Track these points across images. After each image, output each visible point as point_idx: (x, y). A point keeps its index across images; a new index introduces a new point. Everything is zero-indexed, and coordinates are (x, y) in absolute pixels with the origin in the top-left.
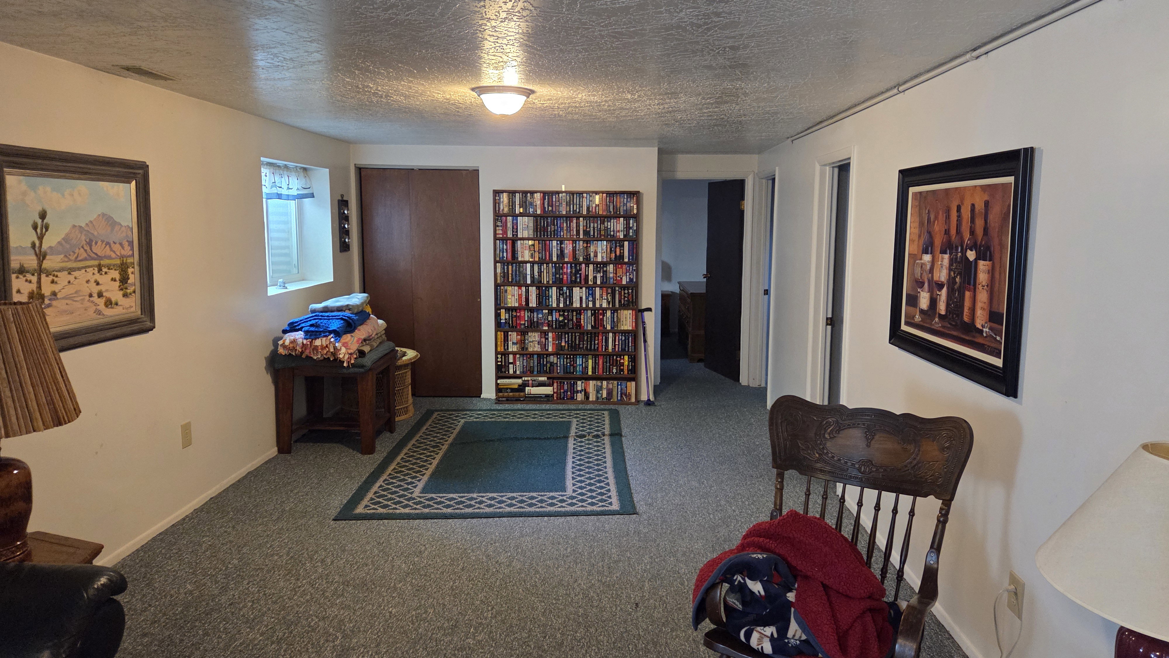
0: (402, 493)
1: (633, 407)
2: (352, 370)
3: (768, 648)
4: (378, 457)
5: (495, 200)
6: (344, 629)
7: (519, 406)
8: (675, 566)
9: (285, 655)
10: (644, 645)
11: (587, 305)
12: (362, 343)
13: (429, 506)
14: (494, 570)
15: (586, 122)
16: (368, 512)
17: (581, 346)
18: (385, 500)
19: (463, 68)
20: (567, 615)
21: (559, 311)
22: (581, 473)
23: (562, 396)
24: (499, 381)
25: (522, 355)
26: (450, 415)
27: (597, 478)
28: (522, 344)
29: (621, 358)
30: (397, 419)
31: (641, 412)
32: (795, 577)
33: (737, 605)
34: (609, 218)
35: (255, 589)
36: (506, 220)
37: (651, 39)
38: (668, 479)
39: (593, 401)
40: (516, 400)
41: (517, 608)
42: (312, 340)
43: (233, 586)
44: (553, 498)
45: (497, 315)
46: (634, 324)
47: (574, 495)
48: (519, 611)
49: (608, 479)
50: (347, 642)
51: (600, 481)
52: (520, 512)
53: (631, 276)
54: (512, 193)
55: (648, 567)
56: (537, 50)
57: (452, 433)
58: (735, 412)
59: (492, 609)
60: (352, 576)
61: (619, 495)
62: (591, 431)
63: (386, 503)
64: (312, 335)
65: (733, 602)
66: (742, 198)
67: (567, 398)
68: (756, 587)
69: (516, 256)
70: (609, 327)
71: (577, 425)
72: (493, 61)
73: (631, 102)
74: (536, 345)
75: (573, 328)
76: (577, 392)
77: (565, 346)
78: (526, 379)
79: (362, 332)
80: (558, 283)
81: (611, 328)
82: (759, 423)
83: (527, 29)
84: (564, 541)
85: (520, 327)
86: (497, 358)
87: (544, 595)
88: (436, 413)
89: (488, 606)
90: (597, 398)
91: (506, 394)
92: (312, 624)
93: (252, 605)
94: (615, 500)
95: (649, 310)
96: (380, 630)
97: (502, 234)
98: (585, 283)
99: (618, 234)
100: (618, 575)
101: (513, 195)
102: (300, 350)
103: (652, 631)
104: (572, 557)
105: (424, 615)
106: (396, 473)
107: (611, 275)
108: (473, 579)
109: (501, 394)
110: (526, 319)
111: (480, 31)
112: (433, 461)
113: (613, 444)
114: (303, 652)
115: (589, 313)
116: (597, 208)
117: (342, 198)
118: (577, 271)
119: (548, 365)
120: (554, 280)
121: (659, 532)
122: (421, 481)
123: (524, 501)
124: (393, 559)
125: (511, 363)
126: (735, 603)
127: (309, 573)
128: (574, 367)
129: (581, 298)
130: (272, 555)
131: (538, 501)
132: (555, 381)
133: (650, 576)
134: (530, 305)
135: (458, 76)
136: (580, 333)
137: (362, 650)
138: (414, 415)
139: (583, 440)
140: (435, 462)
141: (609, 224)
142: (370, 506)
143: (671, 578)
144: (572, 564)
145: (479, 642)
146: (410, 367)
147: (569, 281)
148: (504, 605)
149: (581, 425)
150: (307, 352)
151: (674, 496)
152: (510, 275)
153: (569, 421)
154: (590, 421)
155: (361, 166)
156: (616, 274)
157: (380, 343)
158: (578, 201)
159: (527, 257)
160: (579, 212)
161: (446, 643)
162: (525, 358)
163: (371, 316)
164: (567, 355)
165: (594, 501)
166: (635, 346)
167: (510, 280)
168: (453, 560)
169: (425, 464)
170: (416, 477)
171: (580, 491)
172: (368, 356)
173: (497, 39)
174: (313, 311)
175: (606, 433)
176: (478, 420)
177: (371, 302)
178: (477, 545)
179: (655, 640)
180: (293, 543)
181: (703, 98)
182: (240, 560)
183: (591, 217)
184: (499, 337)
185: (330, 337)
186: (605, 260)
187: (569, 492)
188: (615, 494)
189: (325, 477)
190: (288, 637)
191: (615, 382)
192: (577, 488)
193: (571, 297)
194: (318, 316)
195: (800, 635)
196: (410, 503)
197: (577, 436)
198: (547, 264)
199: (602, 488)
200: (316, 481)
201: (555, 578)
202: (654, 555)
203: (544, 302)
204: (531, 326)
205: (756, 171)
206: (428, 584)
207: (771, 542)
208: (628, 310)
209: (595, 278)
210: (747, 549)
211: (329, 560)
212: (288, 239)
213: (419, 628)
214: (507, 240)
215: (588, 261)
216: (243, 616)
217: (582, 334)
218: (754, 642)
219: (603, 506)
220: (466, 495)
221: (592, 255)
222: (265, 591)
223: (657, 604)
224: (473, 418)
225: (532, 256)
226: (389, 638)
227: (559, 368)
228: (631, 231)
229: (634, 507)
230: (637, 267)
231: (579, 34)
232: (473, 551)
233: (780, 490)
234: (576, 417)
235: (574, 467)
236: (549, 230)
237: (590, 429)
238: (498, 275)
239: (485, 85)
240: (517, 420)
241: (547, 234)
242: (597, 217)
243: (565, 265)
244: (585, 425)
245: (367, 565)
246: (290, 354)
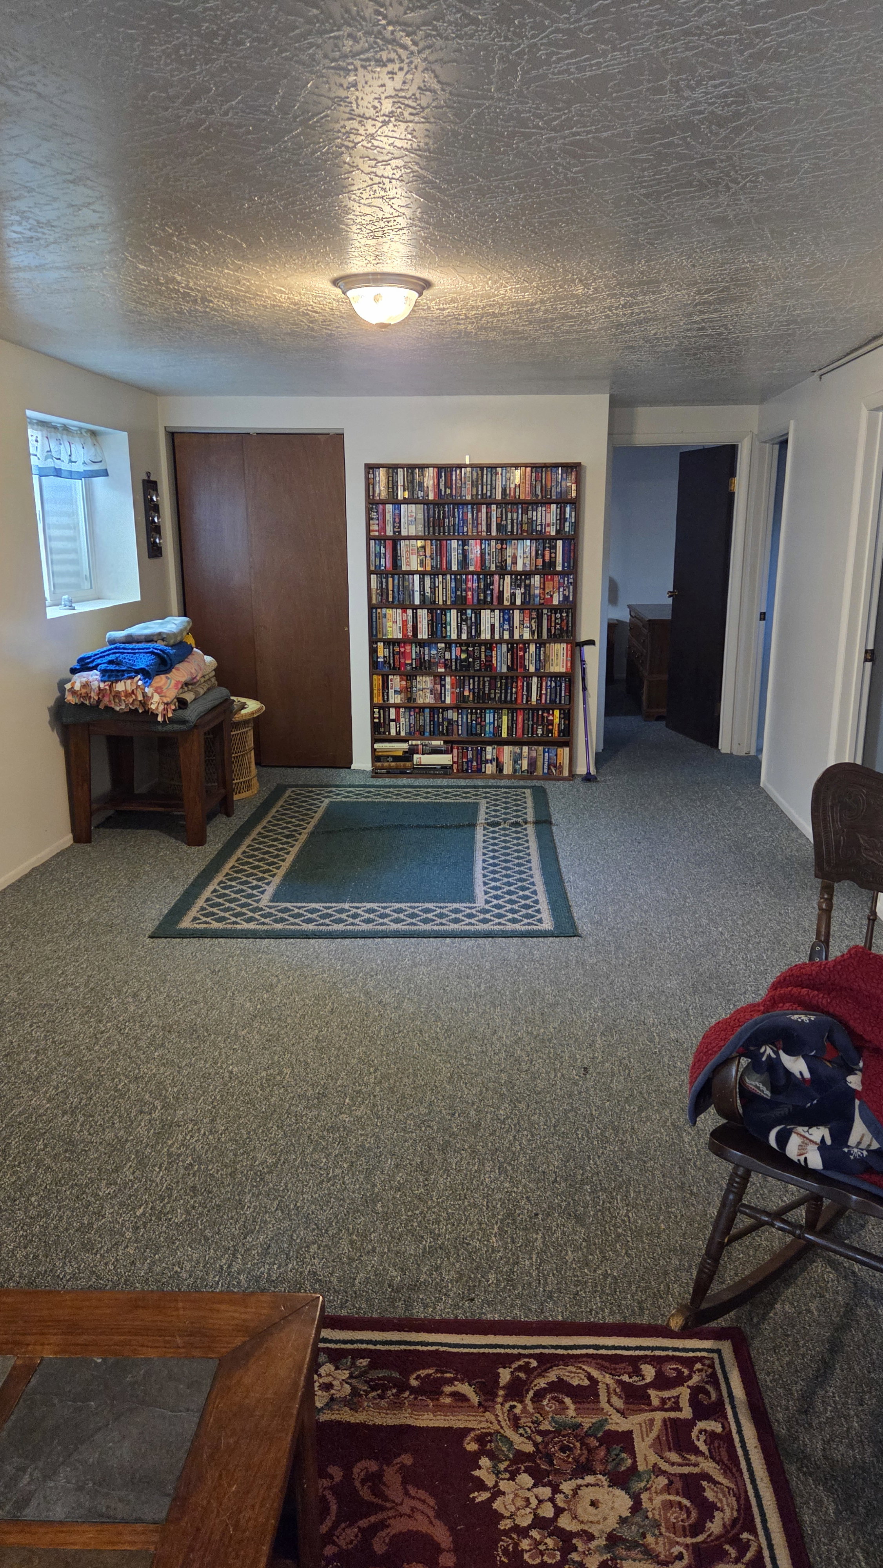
0: (244, 900)
1: (567, 784)
2: (170, 727)
3: (815, 1161)
4: (211, 849)
5: (367, 479)
6: (165, 1096)
7: (404, 781)
8: (639, 1013)
9: (81, 1131)
10: (599, 1131)
11: (501, 636)
12: (182, 687)
13: (282, 920)
14: (377, 1014)
15: (507, 346)
16: (198, 926)
17: (492, 696)
18: (221, 910)
19: (320, 235)
20: (483, 1083)
21: (461, 645)
22: (496, 876)
23: (465, 767)
24: (376, 746)
25: (409, 709)
26: (310, 792)
27: (520, 884)
28: (408, 692)
29: (548, 713)
30: (236, 797)
31: (578, 791)
32: (859, 1050)
33: (763, 1091)
34: (534, 504)
35: (38, 1034)
36: (384, 510)
37: (635, 156)
38: (621, 886)
39: (508, 775)
40: (401, 773)
41: (411, 1070)
42: (112, 683)
43: (9, 1029)
44: (456, 911)
45: (373, 651)
46: (569, 664)
47: (487, 907)
48: (415, 1075)
49: (534, 885)
50: (169, 1114)
51: (523, 889)
52: (411, 931)
53: (566, 593)
54: (392, 468)
55: (599, 1014)
56: (439, 188)
57: (312, 818)
58: (715, 791)
59: (375, 1072)
60: (176, 1019)
61: (552, 909)
62: (508, 816)
63: (222, 914)
64: (113, 674)
65: (756, 1086)
66: (732, 473)
67: (472, 771)
68: (797, 1066)
69: (399, 563)
70: (532, 669)
71: (487, 808)
72: (368, 218)
73: (582, 301)
74: (428, 695)
75: (480, 670)
76: (487, 761)
77: (469, 696)
78: (414, 742)
79: (181, 673)
80: (460, 603)
81: (536, 669)
82: (750, 807)
83: (427, 140)
84: (476, 974)
85: (405, 668)
86: (372, 713)
87: (449, 1053)
88: (290, 790)
89: (370, 1066)
90: (515, 771)
91: (386, 764)
92: (120, 1087)
93: (36, 1057)
94: (546, 915)
95: (591, 642)
96: (215, 1098)
97: (378, 531)
98: (499, 603)
99: (548, 529)
100: (556, 1025)
101: (393, 472)
102: (96, 698)
103: (611, 1110)
104: (488, 997)
105: (278, 1078)
106: (236, 872)
107: (537, 592)
108: (346, 1026)
109: (379, 764)
110: (414, 657)
111: (347, 147)
112: (286, 856)
113: (539, 836)
114: (108, 1127)
115: (504, 647)
116: (517, 490)
117: (149, 477)
118: (487, 586)
119: (446, 723)
120: (453, 599)
121: (613, 962)
122: (271, 885)
123: (416, 916)
124: (233, 994)
125: (393, 720)
126: (759, 1088)
127: (115, 1012)
128: (482, 726)
129: (493, 626)
130: (65, 986)
131: (436, 915)
132: (455, 746)
133: (602, 1027)
134: (420, 637)
135: (312, 254)
136: (490, 677)
137: (191, 1126)
138: (259, 792)
139: (496, 829)
140: (290, 858)
141: (535, 513)
142: (199, 919)
143: (634, 1032)
144: (488, 1006)
145: (359, 1119)
146: (251, 724)
147: (475, 600)
148: (392, 1066)
149: (493, 808)
150: (106, 701)
151: (632, 910)
152: (390, 592)
153: (474, 803)
154: (506, 803)
155: (174, 430)
156: (544, 589)
157: (209, 689)
158: (489, 480)
159: (415, 565)
160: (490, 497)
161: (311, 1119)
162: (412, 713)
163: (195, 649)
164: (472, 709)
165: (515, 916)
166: (570, 696)
167: (390, 599)
168: (317, 998)
169: (275, 860)
170: (263, 879)
171: (495, 902)
172: (191, 707)
173: (375, 166)
174: (112, 642)
175: (529, 820)
176: (348, 799)
177: (193, 631)
178: (351, 977)
179: (616, 1123)
180: (94, 970)
181: (699, 292)
182: (20, 992)
183: (509, 503)
184: (375, 682)
185: (136, 679)
186: (528, 569)
187: (480, 903)
188: (546, 907)
189: (137, 877)
190: (86, 1105)
191: (541, 748)
192: (491, 897)
193: (478, 624)
194: (119, 648)
195: (868, 1143)
196: (256, 916)
197: (488, 824)
198: (443, 575)
199: (526, 898)
200: (125, 882)
201: (464, 1027)
202: (608, 996)
203: (439, 632)
204: (420, 668)
205: (756, 432)
206: (283, 1032)
207: (821, 995)
208: (561, 643)
209: (513, 595)
210: (781, 1005)
211: (143, 994)
212: (74, 539)
213: (272, 1096)
214: (385, 540)
215: (502, 570)
216: (24, 1072)
217: (493, 679)
218: (792, 1149)
219: (529, 924)
220: (334, 905)
221: (509, 561)
222: (53, 1038)
223: (616, 1069)
224: (341, 796)
225: (422, 563)
226: (229, 1110)
227: (460, 728)
228: (567, 524)
229: (574, 926)
230: (575, 579)
231: (513, 149)
232: (345, 985)
233: (826, 913)
234: (486, 798)
235: (486, 868)
236: (446, 524)
237: (505, 814)
238: (374, 592)
239: (354, 271)
240: (403, 800)
241: (444, 529)
242: (517, 504)
243: (470, 577)
244: (498, 808)
245: (196, 1003)
246: (83, 703)
